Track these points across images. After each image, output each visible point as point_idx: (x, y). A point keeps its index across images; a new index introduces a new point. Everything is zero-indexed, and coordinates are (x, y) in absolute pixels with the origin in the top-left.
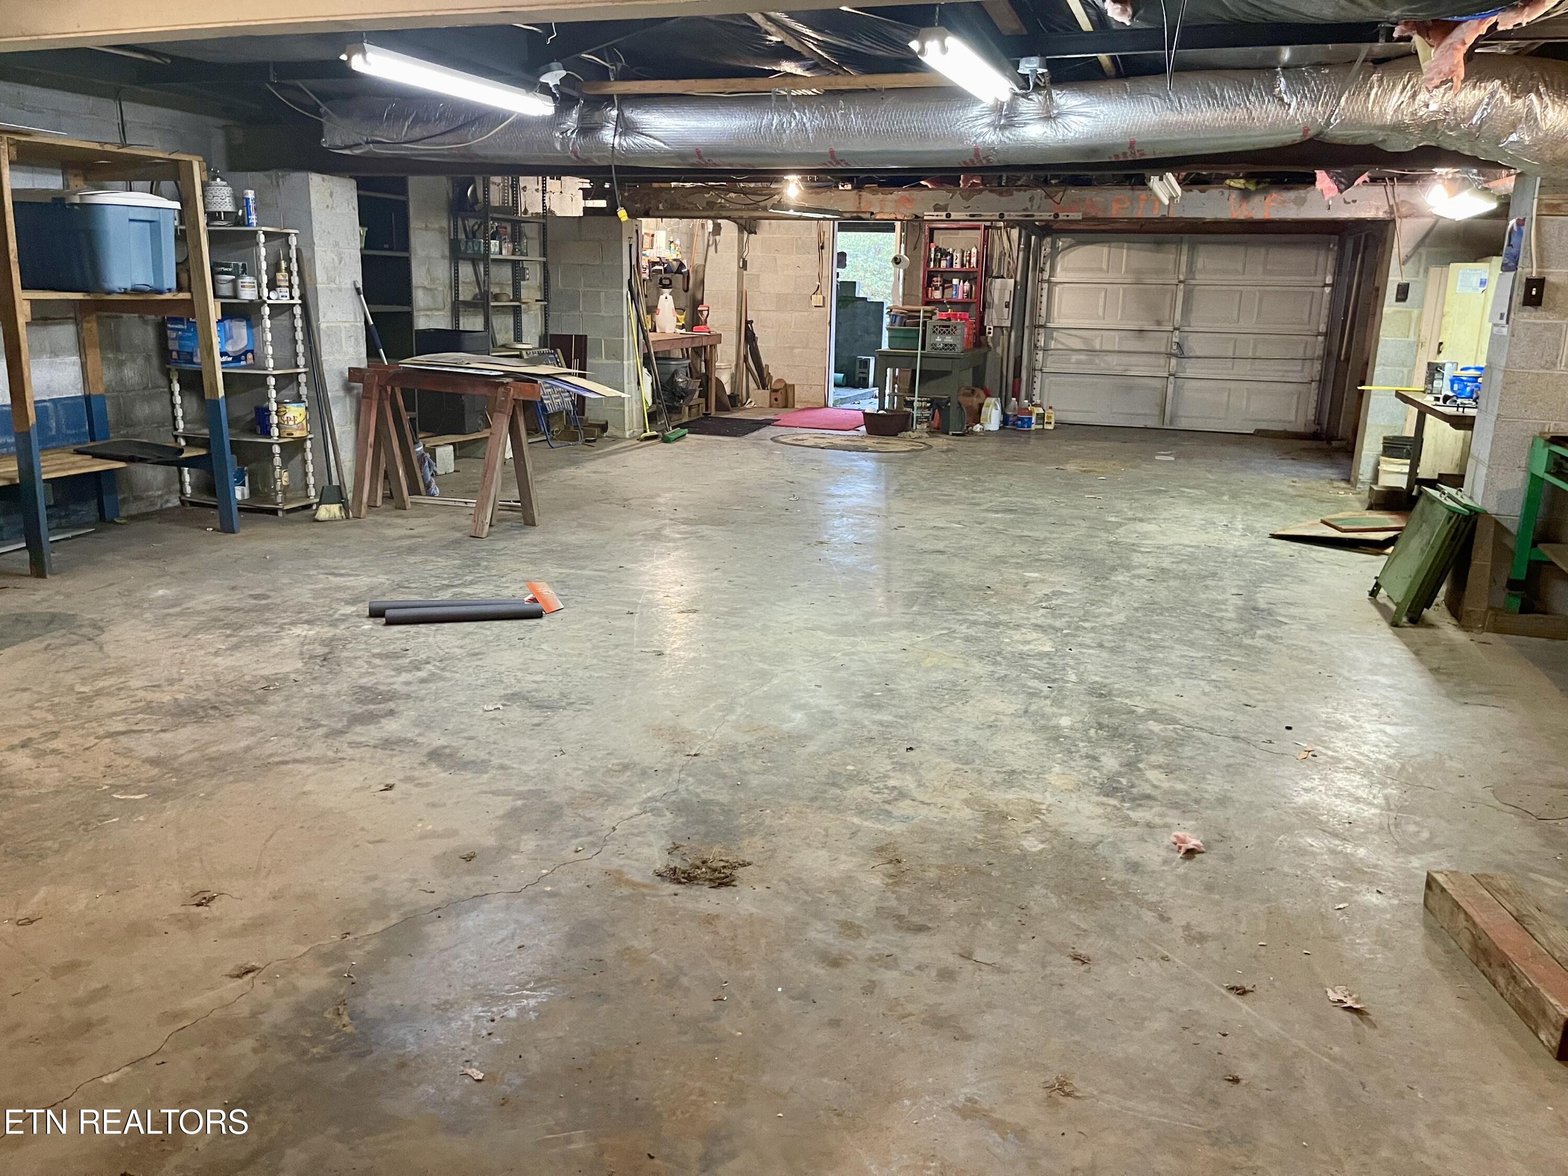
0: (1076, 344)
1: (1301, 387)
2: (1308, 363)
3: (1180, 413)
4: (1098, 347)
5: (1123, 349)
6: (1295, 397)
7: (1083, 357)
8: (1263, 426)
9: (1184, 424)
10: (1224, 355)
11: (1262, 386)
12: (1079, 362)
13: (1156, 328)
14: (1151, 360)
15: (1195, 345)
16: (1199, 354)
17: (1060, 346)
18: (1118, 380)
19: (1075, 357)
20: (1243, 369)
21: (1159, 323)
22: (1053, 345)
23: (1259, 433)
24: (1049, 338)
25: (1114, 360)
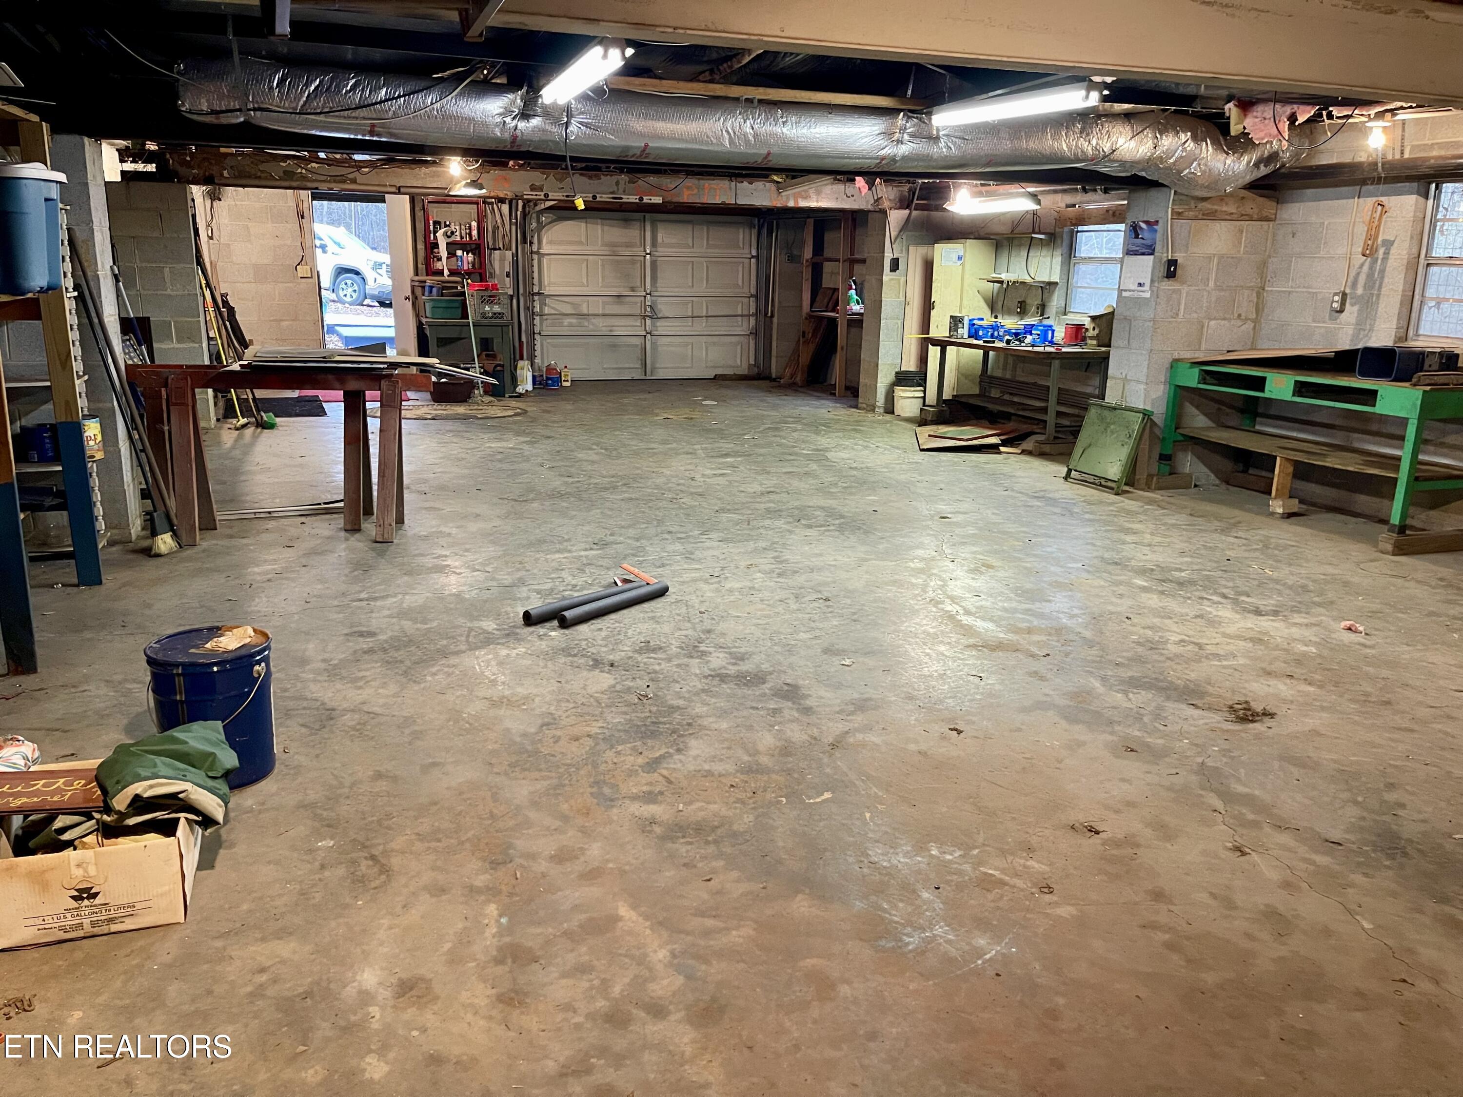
0: (568, 310)
1: (742, 338)
2: (745, 319)
3: (658, 365)
4: (585, 311)
5: (607, 312)
6: (739, 347)
7: (574, 321)
8: (720, 372)
9: (661, 375)
10: (686, 315)
11: (715, 339)
12: (571, 325)
13: (632, 294)
14: (630, 321)
15: (664, 308)
16: (667, 315)
17: (553, 312)
18: (607, 340)
19: (567, 321)
20: (700, 326)
21: (633, 289)
22: (547, 310)
23: (716, 378)
24: (543, 304)
25: (599, 322)
